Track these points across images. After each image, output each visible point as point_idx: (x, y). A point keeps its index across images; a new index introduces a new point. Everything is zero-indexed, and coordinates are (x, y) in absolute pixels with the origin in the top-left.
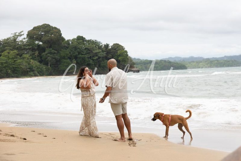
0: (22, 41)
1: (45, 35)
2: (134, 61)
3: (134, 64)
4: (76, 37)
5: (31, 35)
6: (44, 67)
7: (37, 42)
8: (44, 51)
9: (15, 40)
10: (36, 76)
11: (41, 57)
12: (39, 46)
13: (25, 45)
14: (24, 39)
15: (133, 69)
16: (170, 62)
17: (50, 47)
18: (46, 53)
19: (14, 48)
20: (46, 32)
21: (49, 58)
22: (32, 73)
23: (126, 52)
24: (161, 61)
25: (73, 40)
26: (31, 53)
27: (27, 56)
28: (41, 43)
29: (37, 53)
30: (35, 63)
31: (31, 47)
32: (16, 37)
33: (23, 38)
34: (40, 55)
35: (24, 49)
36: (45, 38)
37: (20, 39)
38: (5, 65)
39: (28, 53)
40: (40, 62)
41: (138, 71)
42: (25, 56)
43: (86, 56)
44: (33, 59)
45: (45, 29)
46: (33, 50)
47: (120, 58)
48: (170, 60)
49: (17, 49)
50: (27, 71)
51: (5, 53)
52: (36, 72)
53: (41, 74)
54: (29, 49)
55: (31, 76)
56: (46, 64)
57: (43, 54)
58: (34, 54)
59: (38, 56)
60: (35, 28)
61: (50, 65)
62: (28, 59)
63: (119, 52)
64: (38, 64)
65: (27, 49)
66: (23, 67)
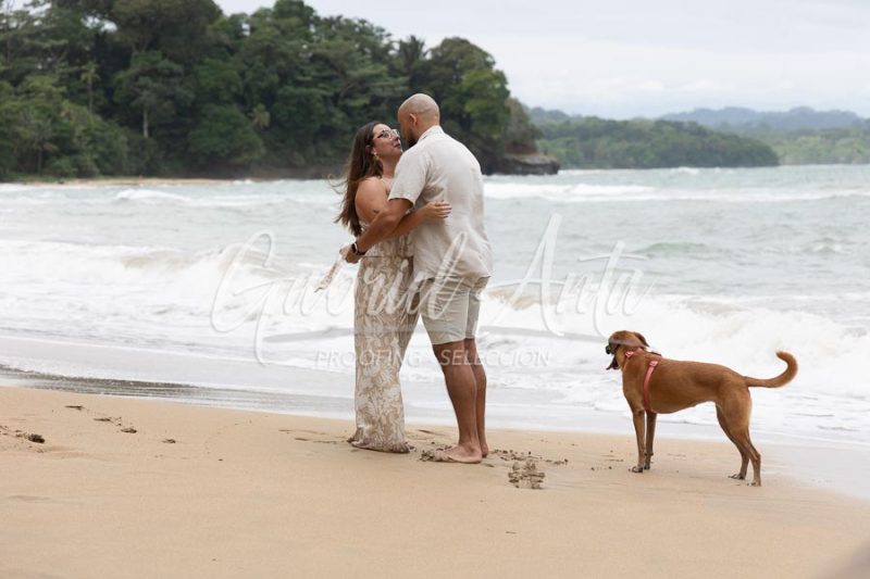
0: (22, 15)
2: (535, 122)
3: (535, 133)
6: (121, 138)
7: (91, 22)
8: (126, 65)
10: (83, 174)
11: (109, 93)
12: (100, 37)
13: (36, 34)
14: (35, 4)
15: (529, 159)
16: (700, 132)
17: (153, 45)
18: (132, 71)
21: (147, 97)
22: (64, 163)
23: (500, 77)
24: (660, 124)
25: (260, 15)
26: (62, 68)
27: (44, 82)
28: (110, 26)
29: (90, 71)
30: (81, 118)
31: (63, 42)
33: (31, 3)
34: (104, 82)
35: (34, 51)
37: (13, 3)
39: (49, 69)
40: (106, 112)
41: (553, 169)
42: (34, 81)
43: (318, 92)
44: (71, 96)
46: (74, 55)
47: (470, 107)
48: (702, 122)
50: (46, 155)
52: (87, 159)
53: (110, 166)
54: (58, 51)
55: (61, 176)
56: (134, 122)
57: (121, 75)
58: (77, 75)
59: (95, 85)
61: (150, 129)
62: (49, 96)
63: (466, 79)
64: (95, 120)
65: (46, 52)
66: (27, 133)
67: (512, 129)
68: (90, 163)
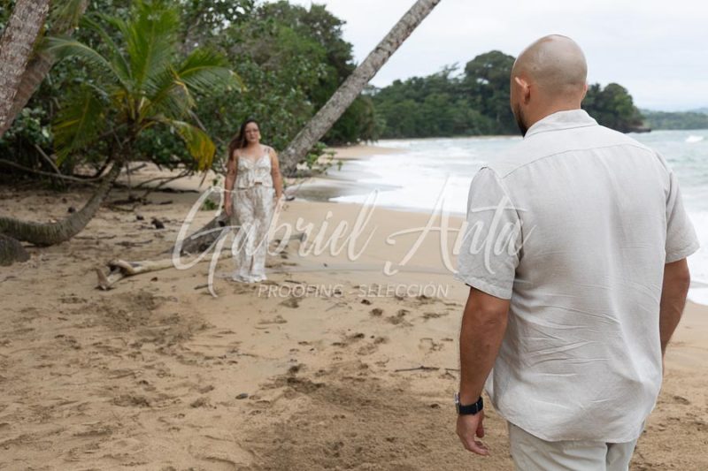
0: (456, 79)
1: (493, 68)
2: (642, 113)
3: (643, 118)
5: (472, 69)
6: (489, 122)
7: (479, 80)
8: (491, 96)
9: (445, 77)
10: (476, 134)
11: (486, 105)
12: (482, 87)
13: (460, 85)
14: (461, 75)
15: (640, 127)
17: (501, 88)
18: (494, 97)
19: (444, 90)
20: (496, 64)
21: (499, 107)
22: (470, 131)
23: (630, 97)
24: (688, 114)
26: (469, 97)
27: (463, 103)
28: (486, 82)
29: (479, 98)
30: (474, 114)
31: (470, 88)
32: (446, 71)
33: (459, 74)
34: (484, 103)
35: (460, 92)
36: (492, 75)
37: (452, 75)
38: (429, 116)
39: (464, 98)
40: (484, 112)
41: (649, 131)
42: (460, 102)
44: (473, 107)
45: (495, 60)
46: (473, 93)
47: (619, 108)
49: (449, 91)
50: (464, 128)
51: (431, 98)
52: (476, 129)
53: (485, 131)
54: (468, 91)
55: (469, 135)
56: (494, 116)
57: (490, 99)
58: (474, 100)
59: (481, 103)
60: (478, 58)
61: (501, 118)
62: (465, 107)
63: (617, 98)
64: (480, 116)
65: (463, 92)
66: (457, 120)
67: (634, 116)
68: (478, 130)
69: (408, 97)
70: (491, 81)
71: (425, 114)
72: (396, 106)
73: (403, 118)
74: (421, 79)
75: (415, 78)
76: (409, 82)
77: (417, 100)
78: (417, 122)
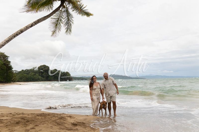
0: (36, 70)
4: (54, 69)
5: (39, 68)
6: (43, 78)
7: (41, 70)
9: (34, 70)
12: (42, 72)
16: (83, 78)
17: (45, 72)
18: (44, 74)
19: (33, 72)
21: (45, 76)
25: (53, 70)
27: (38, 75)
28: (42, 71)
29: (41, 74)
30: (40, 77)
32: (34, 68)
33: (37, 69)
34: (42, 75)
36: (44, 69)
37: (35, 69)
38: (30, 77)
40: (42, 77)
43: (57, 75)
45: (44, 67)
46: (40, 73)
48: (83, 77)
49: (34, 72)
51: (30, 74)
53: (42, 81)
55: (38, 81)
60: (41, 66)
63: (68, 74)
64: (41, 77)
65: (37, 73)
68: (41, 80)
69: (25, 73)
70: (43, 71)
71: (29, 77)
72: (22, 75)
73: (24, 77)
74: (28, 70)
75: (27, 70)
76: (25, 70)
77: (27, 74)
78: (27, 79)
